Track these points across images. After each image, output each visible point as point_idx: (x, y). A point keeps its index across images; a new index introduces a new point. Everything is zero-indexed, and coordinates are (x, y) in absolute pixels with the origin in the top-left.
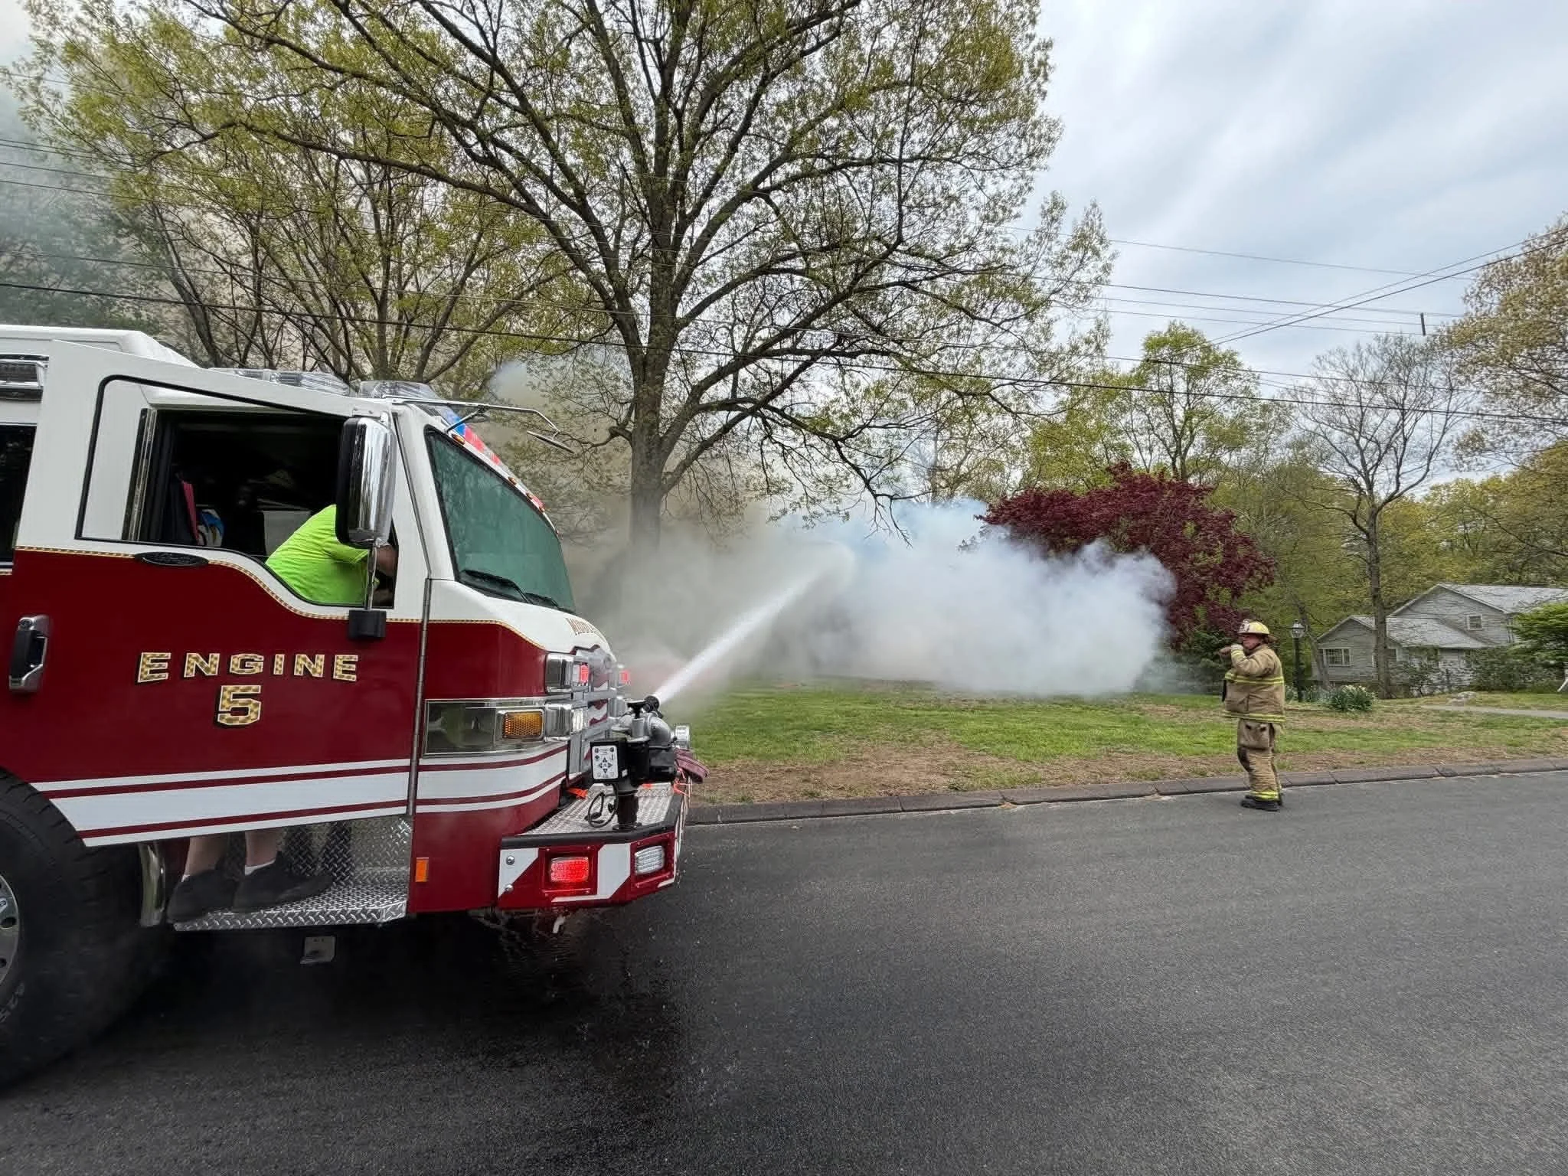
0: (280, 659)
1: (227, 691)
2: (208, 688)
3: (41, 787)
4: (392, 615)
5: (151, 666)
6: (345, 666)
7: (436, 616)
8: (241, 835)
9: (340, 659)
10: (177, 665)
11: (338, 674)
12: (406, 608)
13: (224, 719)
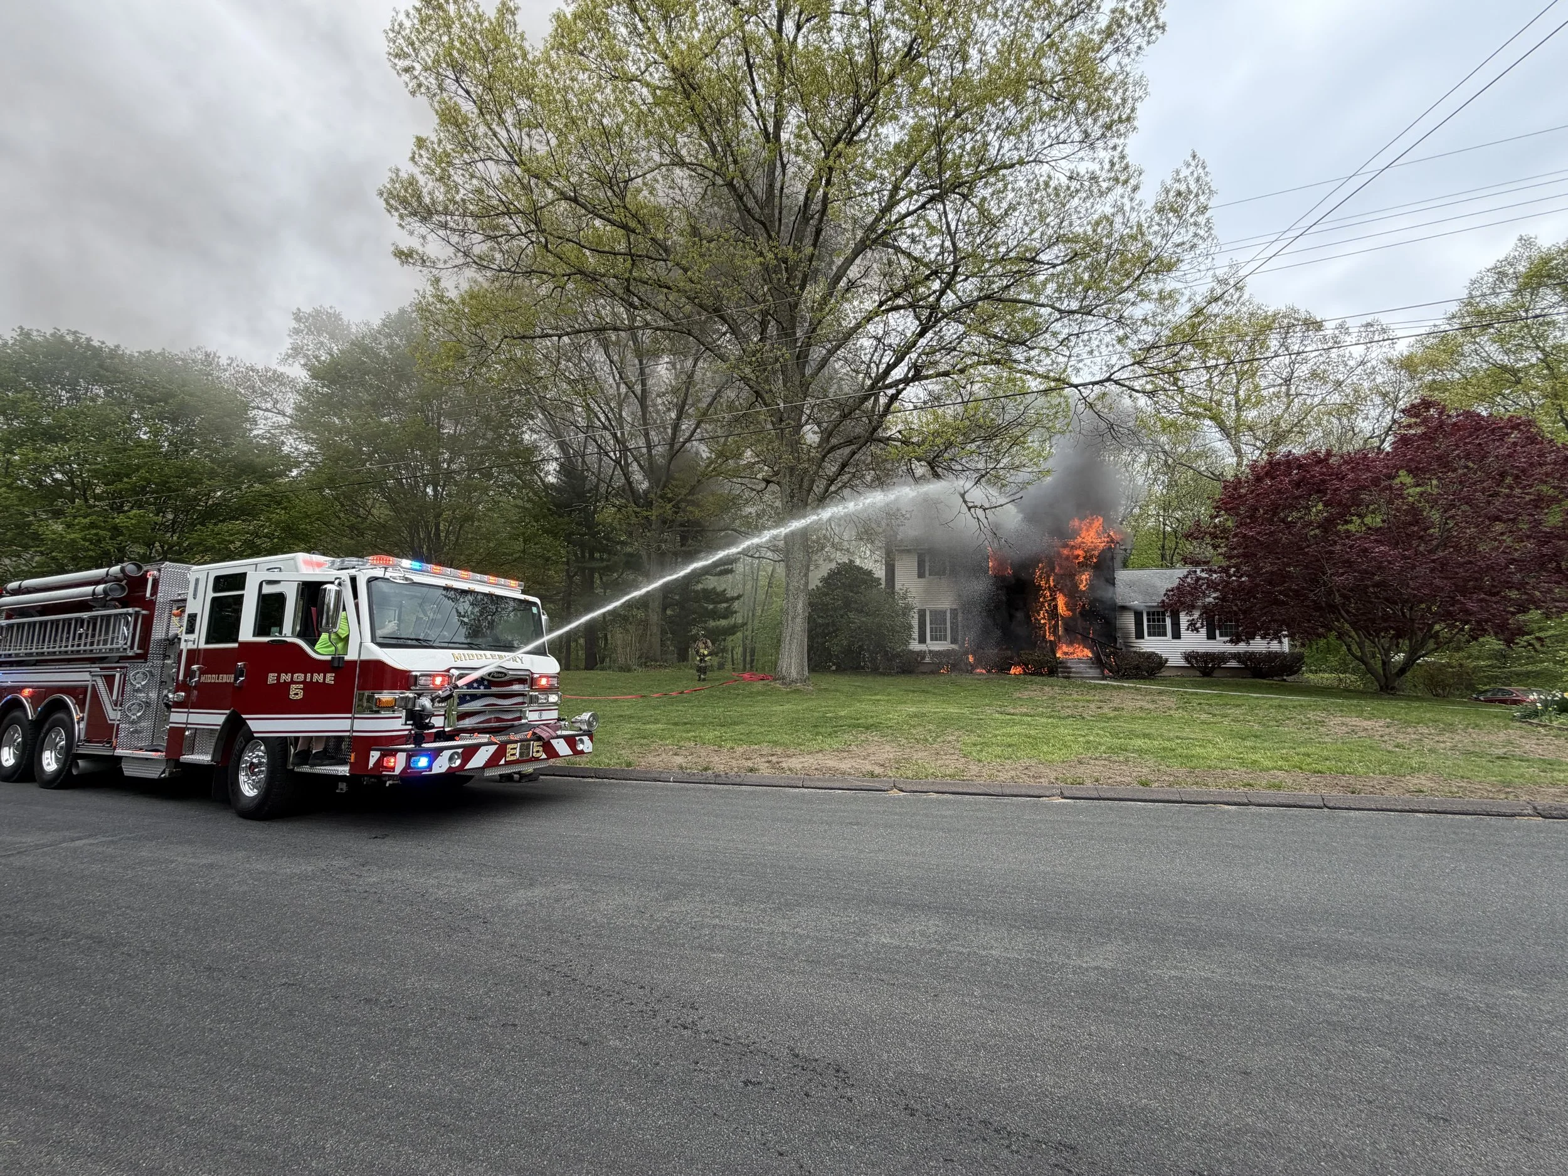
0: (309, 675)
1: (293, 686)
2: (287, 685)
3: (244, 716)
4: (347, 658)
5: (272, 678)
6: (330, 678)
7: (363, 657)
8: (311, 737)
9: (328, 675)
10: (278, 678)
11: (327, 681)
12: (352, 655)
13: (292, 696)
